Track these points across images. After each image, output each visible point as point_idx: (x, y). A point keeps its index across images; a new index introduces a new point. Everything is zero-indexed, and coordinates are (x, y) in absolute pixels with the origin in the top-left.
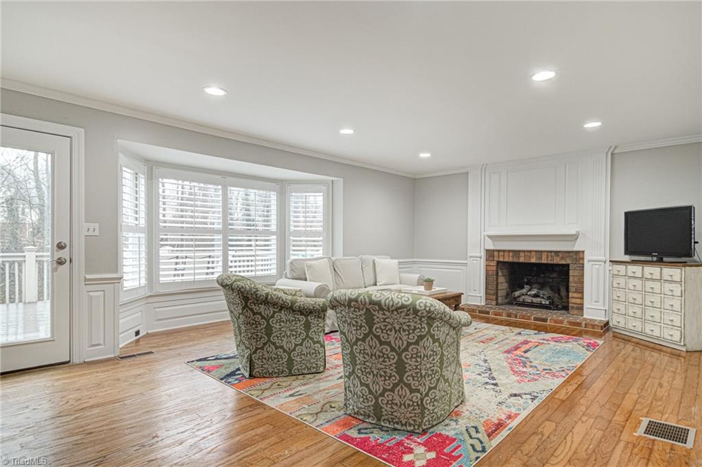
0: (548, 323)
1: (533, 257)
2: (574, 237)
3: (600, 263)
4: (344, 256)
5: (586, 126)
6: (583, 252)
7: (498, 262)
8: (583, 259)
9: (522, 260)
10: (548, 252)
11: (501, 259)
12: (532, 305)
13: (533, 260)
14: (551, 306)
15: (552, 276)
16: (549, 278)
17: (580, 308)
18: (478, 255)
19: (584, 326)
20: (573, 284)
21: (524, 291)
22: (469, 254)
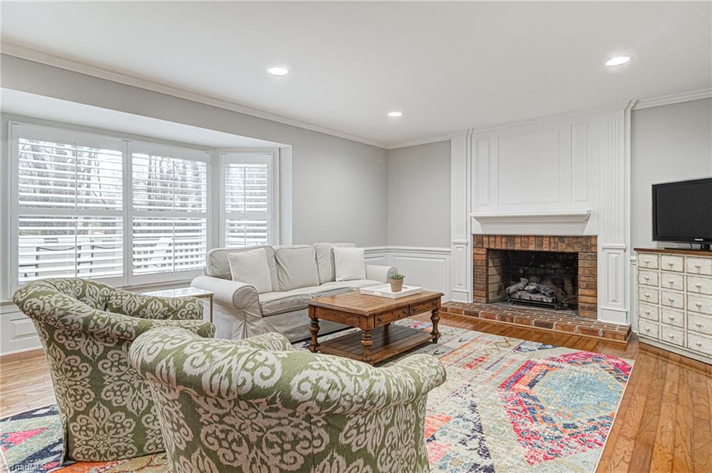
0: (554, 329)
1: (532, 244)
2: (584, 218)
3: (619, 251)
4: (293, 244)
5: (608, 63)
6: (596, 237)
7: (488, 250)
8: (596, 246)
9: (518, 247)
10: (550, 237)
11: (492, 246)
12: (531, 303)
13: (532, 248)
14: (556, 305)
15: (554, 267)
16: (551, 268)
17: (593, 308)
18: (464, 241)
19: (601, 334)
20: (583, 278)
21: (520, 285)
22: (454, 240)
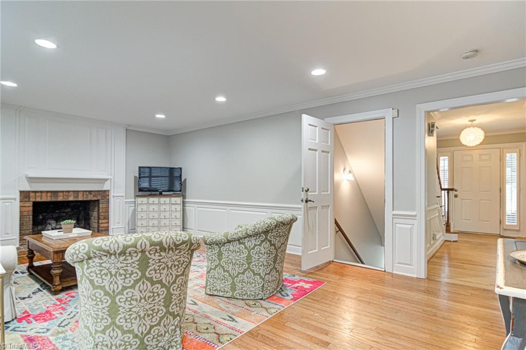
1: (71, 196)
2: (104, 181)
6: (109, 191)
7: (35, 203)
8: (108, 195)
9: (60, 199)
10: (83, 191)
11: (38, 200)
13: (71, 199)
17: (106, 229)
18: (11, 197)
20: (102, 214)
